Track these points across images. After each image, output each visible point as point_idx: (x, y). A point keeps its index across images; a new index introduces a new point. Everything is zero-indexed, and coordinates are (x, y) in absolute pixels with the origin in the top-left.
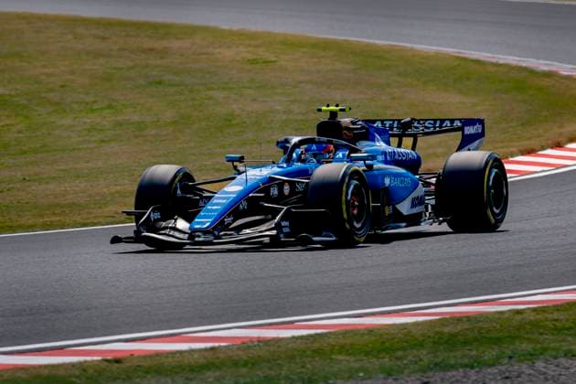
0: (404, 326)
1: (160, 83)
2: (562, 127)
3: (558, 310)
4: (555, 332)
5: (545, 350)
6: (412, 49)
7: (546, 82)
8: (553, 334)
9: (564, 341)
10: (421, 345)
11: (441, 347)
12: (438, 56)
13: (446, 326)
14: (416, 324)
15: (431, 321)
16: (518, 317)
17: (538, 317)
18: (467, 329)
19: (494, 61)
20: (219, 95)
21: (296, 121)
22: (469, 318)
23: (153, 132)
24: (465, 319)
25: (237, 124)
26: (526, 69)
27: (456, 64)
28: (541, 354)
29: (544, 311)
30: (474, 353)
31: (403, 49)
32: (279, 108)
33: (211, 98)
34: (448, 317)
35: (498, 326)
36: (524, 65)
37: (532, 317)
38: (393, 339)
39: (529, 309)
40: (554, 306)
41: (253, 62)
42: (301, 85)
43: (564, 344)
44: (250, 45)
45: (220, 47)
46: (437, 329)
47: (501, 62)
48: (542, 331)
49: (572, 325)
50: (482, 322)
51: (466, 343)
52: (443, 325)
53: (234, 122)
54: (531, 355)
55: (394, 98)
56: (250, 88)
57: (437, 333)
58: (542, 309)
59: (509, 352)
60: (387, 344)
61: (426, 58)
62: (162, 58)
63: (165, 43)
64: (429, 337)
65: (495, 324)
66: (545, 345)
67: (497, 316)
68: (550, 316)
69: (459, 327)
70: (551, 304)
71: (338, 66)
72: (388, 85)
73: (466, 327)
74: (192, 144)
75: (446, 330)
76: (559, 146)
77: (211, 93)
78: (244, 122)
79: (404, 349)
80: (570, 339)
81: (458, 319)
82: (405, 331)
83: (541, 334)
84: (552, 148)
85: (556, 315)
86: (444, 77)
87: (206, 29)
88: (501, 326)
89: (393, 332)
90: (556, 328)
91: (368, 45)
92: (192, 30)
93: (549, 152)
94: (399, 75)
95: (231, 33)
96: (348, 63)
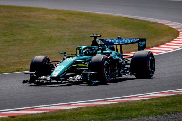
0: (107, 105)
1: (28, 26)
2: (158, 40)
3: (157, 99)
4: (156, 107)
5: (153, 112)
6: (110, 15)
7: (153, 25)
8: (155, 107)
9: (158, 109)
10: (112, 111)
11: (119, 112)
12: (118, 17)
13: (121, 105)
14: (111, 104)
15: (116, 103)
16: (144, 102)
17: (150, 102)
18: (127, 106)
19: (136, 18)
20: (47, 30)
21: (72, 38)
22: (128, 102)
23: (26, 42)
24: (126, 103)
25: (53, 40)
27: (124, 19)
28: (151, 114)
29: (152, 100)
30: (129, 114)
31: (107, 15)
32: (67, 34)
33: (44, 31)
34: (121, 102)
35: (137, 105)
36: (147, 20)
37: (148, 102)
38: (103, 109)
39: (147, 99)
40: (155, 98)
41: (58, 19)
42: (74, 27)
43: (159, 110)
44: (57, 14)
45: (47, 15)
46: (118, 106)
47: (139, 19)
48: (151, 106)
49: (162, 104)
50: (132, 103)
51: (127, 110)
52: (120, 105)
53: (52, 39)
54: (148, 114)
55: (104, 31)
56: (57, 28)
57: (117, 107)
58: (152, 99)
59: (140, 113)
60: (101, 111)
61: (114, 18)
62: (29, 18)
63: (30, 14)
64: (115, 108)
65: (136, 104)
66: (152, 111)
67: (137, 101)
68: (154, 101)
69: (125, 105)
70: (154, 98)
71: (86, 20)
72: (102, 27)
73: (127, 105)
74: (38, 46)
75: (120, 106)
76: (158, 46)
77: (44, 30)
78: (55, 39)
79: (106, 112)
80: (160, 109)
81: (124, 103)
82: (107, 107)
83: (151, 107)
84: (155, 47)
85: (156, 101)
86: (120, 24)
87: (43, 9)
88: (138, 105)
89: (103, 107)
90: (156, 105)
91: (95, 14)
92: (38, 9)
93: (154, 48)
94: (106, 23)
95: (51, 10)
96: (89, 20)
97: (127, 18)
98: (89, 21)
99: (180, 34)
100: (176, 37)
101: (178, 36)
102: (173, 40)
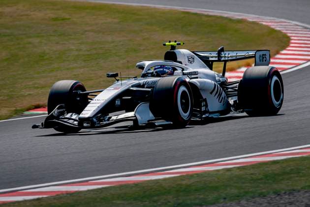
3: (253, 168)
5: (247, 193)
6: (155, 8)
7: (239, 26)
8: (251, 183)
10: (169, 193)
11: (181, 194)
12: (171, 12)
13: (184, 180)
16: (229, 173)
17: (241, 172)
18: (197, 182)
19: (206, 13)
21: (84, 55)
25: (47, 59)
26: (226, 18)
27: (183, 16)
28: (244, 196)
30: (202, 196)
31: (148, 9)
32: (73, 47)
35: (216, 179)
36: (226, 16)
37: (237, 172)
38: (151, 189)
39: (235, 168)
40: (251, 166)
41: (56, 19)
42: (86, 33)
43: (258, 189)
44: (53, 9)
45: (34, 11)
46: (178, 183)
47: (211, 14)
48: (243, 181)
50: (206, 177)
51: (197, 190)
52: (182, 180)
53: (45, 57)
54: (238, 196)
55: (144, 39)
56: (55, 36)
59: (223, 195)
60: (147, 193)
61: (163, 13)
64: (173, 187)
65: (214, 178)
66: (246, 190)
67: (215, 172)
68: (249, 172)
69: (192, 181)
70: (248, 164)
71: (109, 20)
72: (141, 31)
75: (184, 183)
76: (249, 65)
78: (51, 58)
79: (158, 195)
80: (261, 185)
81: (190, 176)
82: (158, 184)
83: (243, 183)
85: (252, 171)
86: (176, 25)
88: (218, 179)
89: (150, 185)
90: (252, 179)
91: (128, 6)
94: (147, 24)
96: (114, 18)
97: (188, 13)
98: (116, 20)
99: (293, 41)
100: (284, 48)
101: (288, 46)
102: (278, 53)
